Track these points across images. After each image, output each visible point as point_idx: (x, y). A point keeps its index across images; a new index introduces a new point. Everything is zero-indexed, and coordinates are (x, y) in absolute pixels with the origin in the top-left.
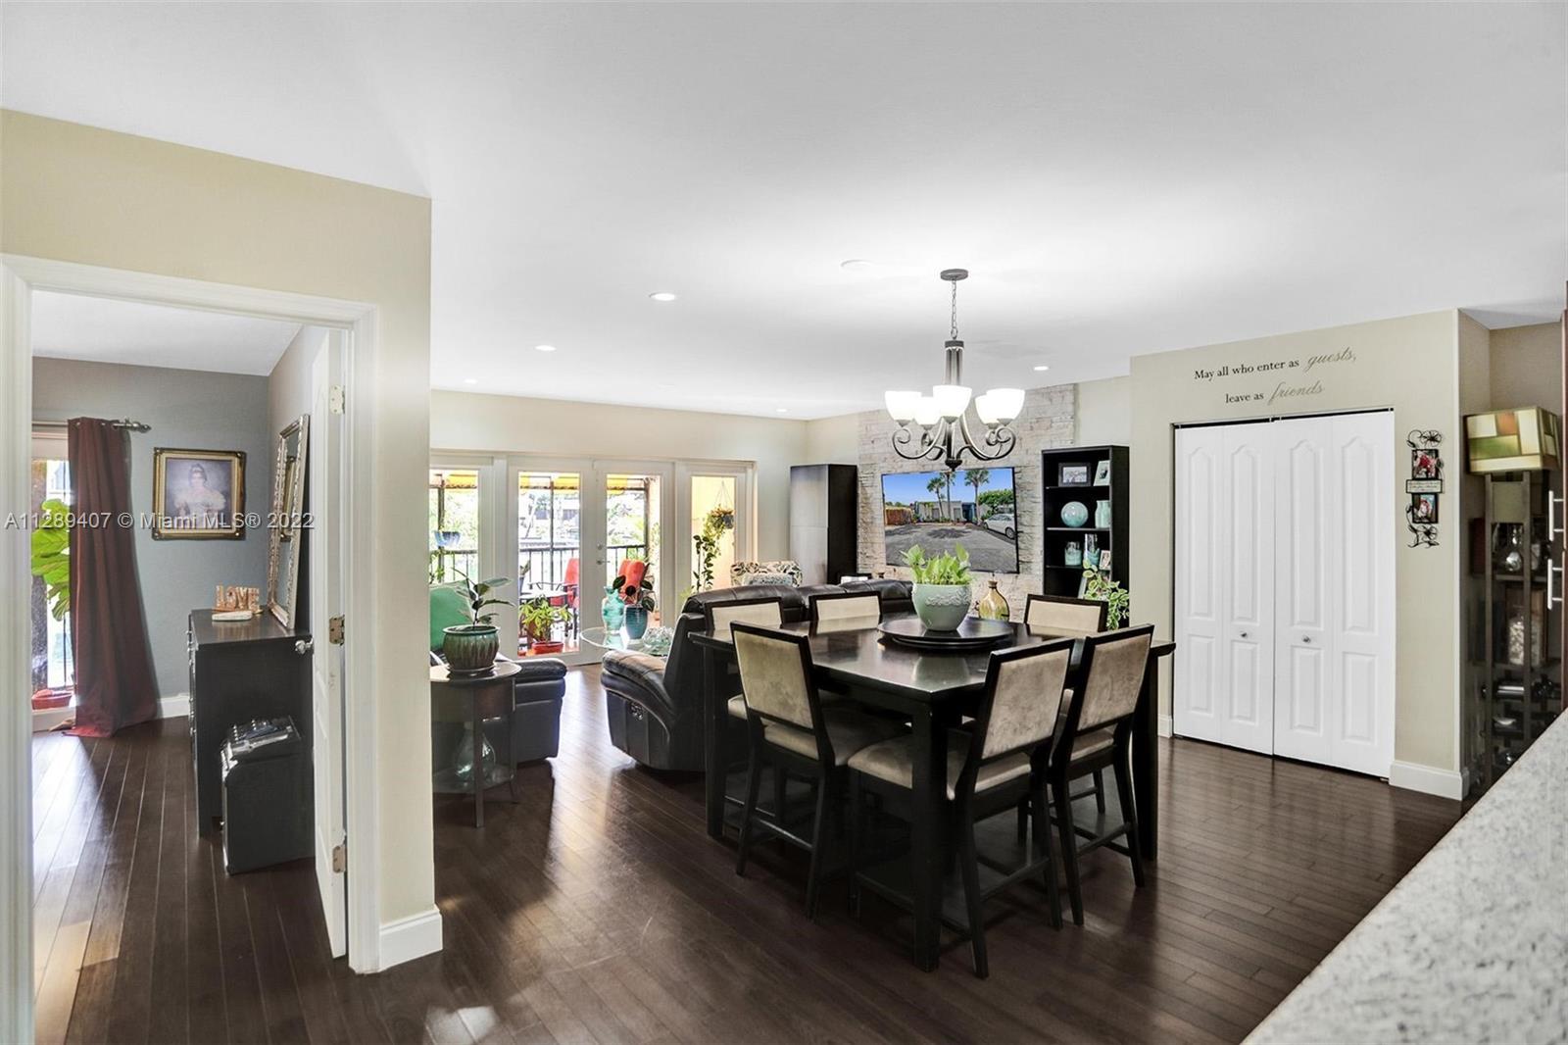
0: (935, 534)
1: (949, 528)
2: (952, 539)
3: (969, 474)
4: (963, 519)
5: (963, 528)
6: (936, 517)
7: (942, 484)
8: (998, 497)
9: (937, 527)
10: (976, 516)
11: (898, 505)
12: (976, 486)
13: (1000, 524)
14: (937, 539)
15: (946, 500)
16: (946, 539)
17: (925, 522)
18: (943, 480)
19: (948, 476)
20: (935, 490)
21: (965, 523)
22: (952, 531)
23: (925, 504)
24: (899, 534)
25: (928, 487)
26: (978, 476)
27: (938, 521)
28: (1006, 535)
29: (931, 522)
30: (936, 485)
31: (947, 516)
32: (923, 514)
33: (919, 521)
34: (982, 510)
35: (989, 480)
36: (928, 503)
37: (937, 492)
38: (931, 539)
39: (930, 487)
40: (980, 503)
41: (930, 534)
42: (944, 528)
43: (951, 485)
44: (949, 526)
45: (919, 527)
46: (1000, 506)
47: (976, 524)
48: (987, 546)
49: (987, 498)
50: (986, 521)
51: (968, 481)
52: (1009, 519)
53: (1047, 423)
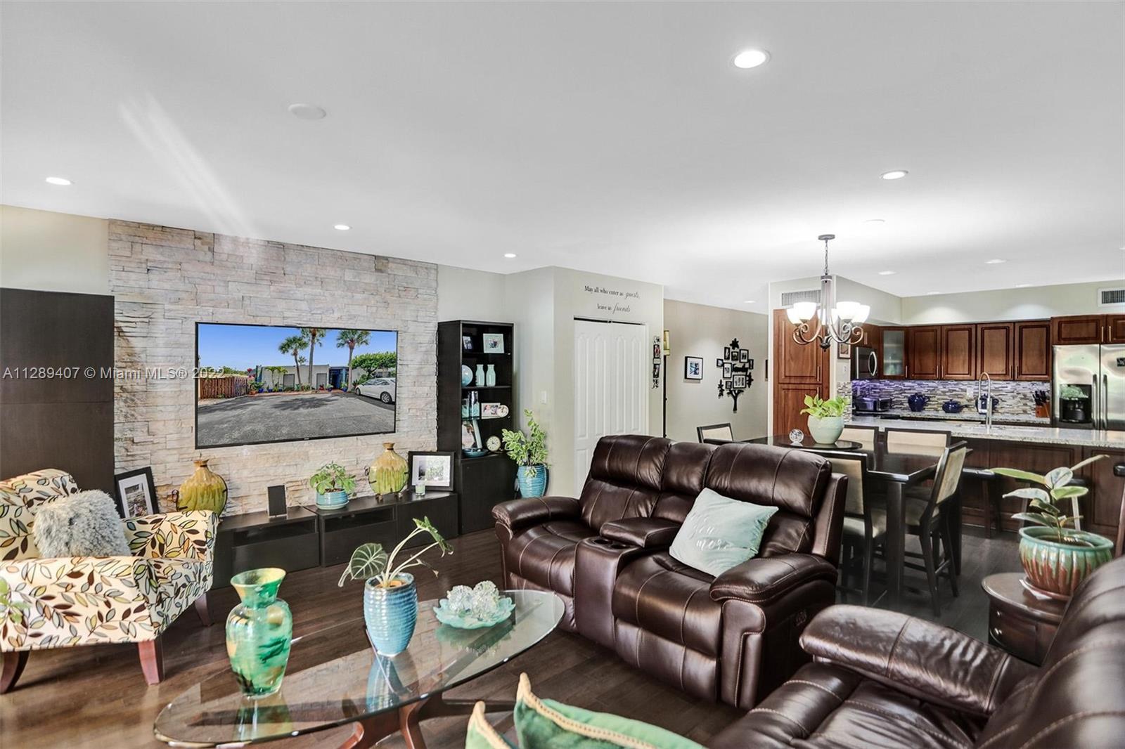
0: (285, 406)
1: (307, 397)
2: (310, 410)
3: (344, 334)
4: (328, 385)
5: (328, 395)
6: (289, 384)
7: (303, 345)
8: (377, 360)
9: (289, 396)
10: (347, 381)
11: (226, 371)
12: (352, 348)
13: (374, 389)
14: (287, 412)
15: (308, 364)
16: (301, 410)
17: (270, 391)
18: (305, 340)
19: (314, 335)
20: (291, 351)
21: (330, 390)
22: (312, 400)
23: (273, 369)
24: (220, 410)
25: (281, 348)
26: (356, 337)
27: (292, 389)
28: (380, 400)
29: (280, 391)
30: (294, 346)
31: (305, 383)
32: (268, 381)
33: (261, 391)
34: (355, 375)
35: (368, 342)
36: (279, 369)
37: (295, 354)
38: (278, 412)
39: (284, 348)
40: (354, 367)
41: (276, 407)
42: (300, 397)
43: (317, 346)
44: (307, 395)
45: (259, 398)
46: (378, 370)
47: (345, 391)
48: (356, 413)
49: (363, 361)
50: (358, 386)
51: (340, 341)
52: (386, 383)
53: (412, 292)
